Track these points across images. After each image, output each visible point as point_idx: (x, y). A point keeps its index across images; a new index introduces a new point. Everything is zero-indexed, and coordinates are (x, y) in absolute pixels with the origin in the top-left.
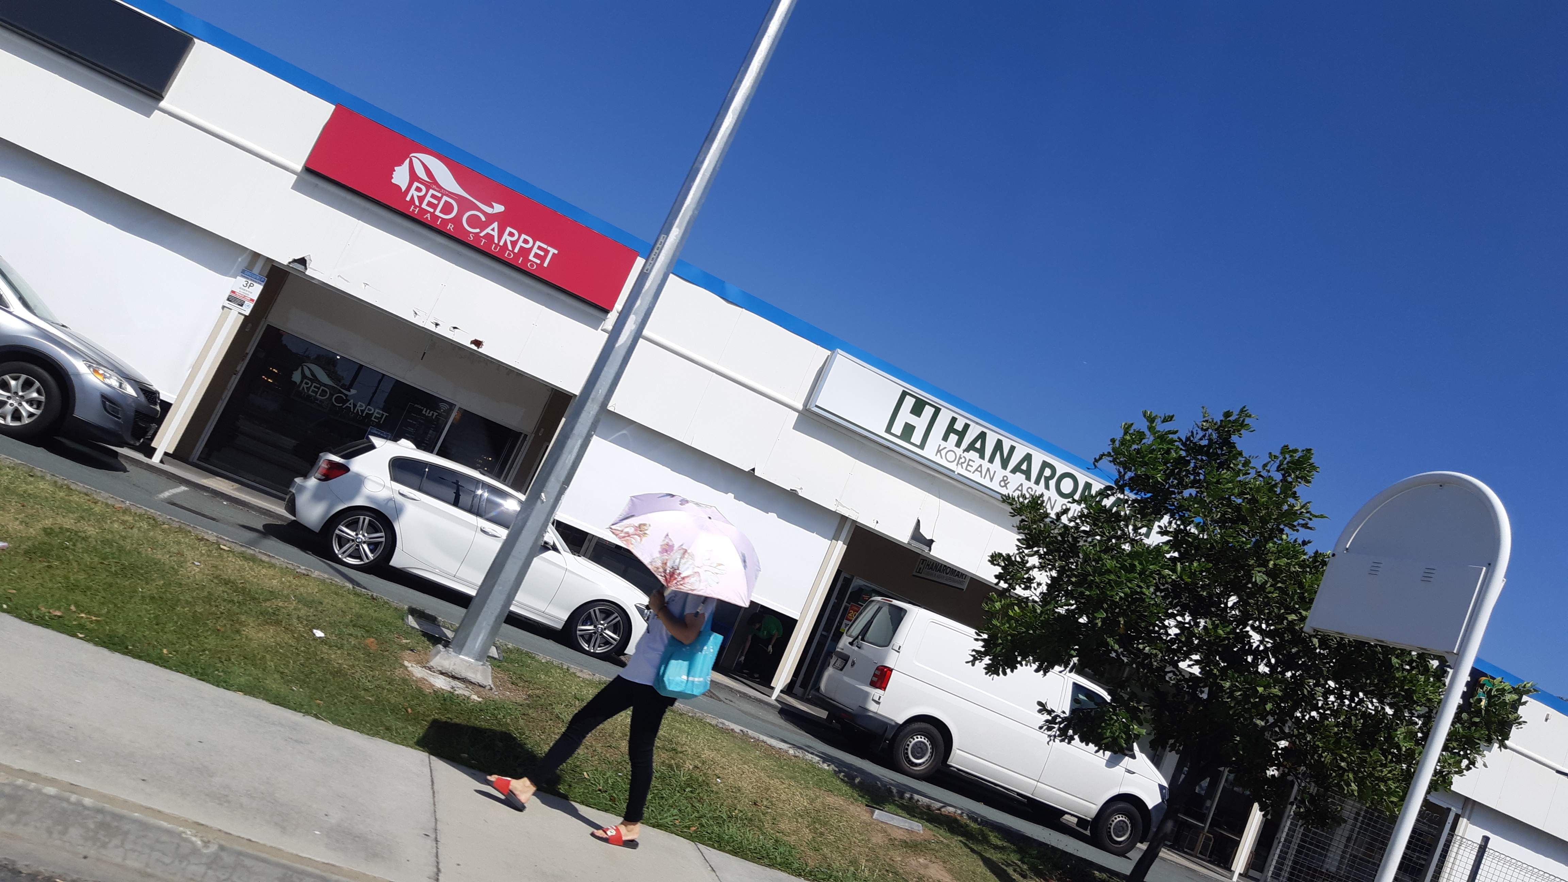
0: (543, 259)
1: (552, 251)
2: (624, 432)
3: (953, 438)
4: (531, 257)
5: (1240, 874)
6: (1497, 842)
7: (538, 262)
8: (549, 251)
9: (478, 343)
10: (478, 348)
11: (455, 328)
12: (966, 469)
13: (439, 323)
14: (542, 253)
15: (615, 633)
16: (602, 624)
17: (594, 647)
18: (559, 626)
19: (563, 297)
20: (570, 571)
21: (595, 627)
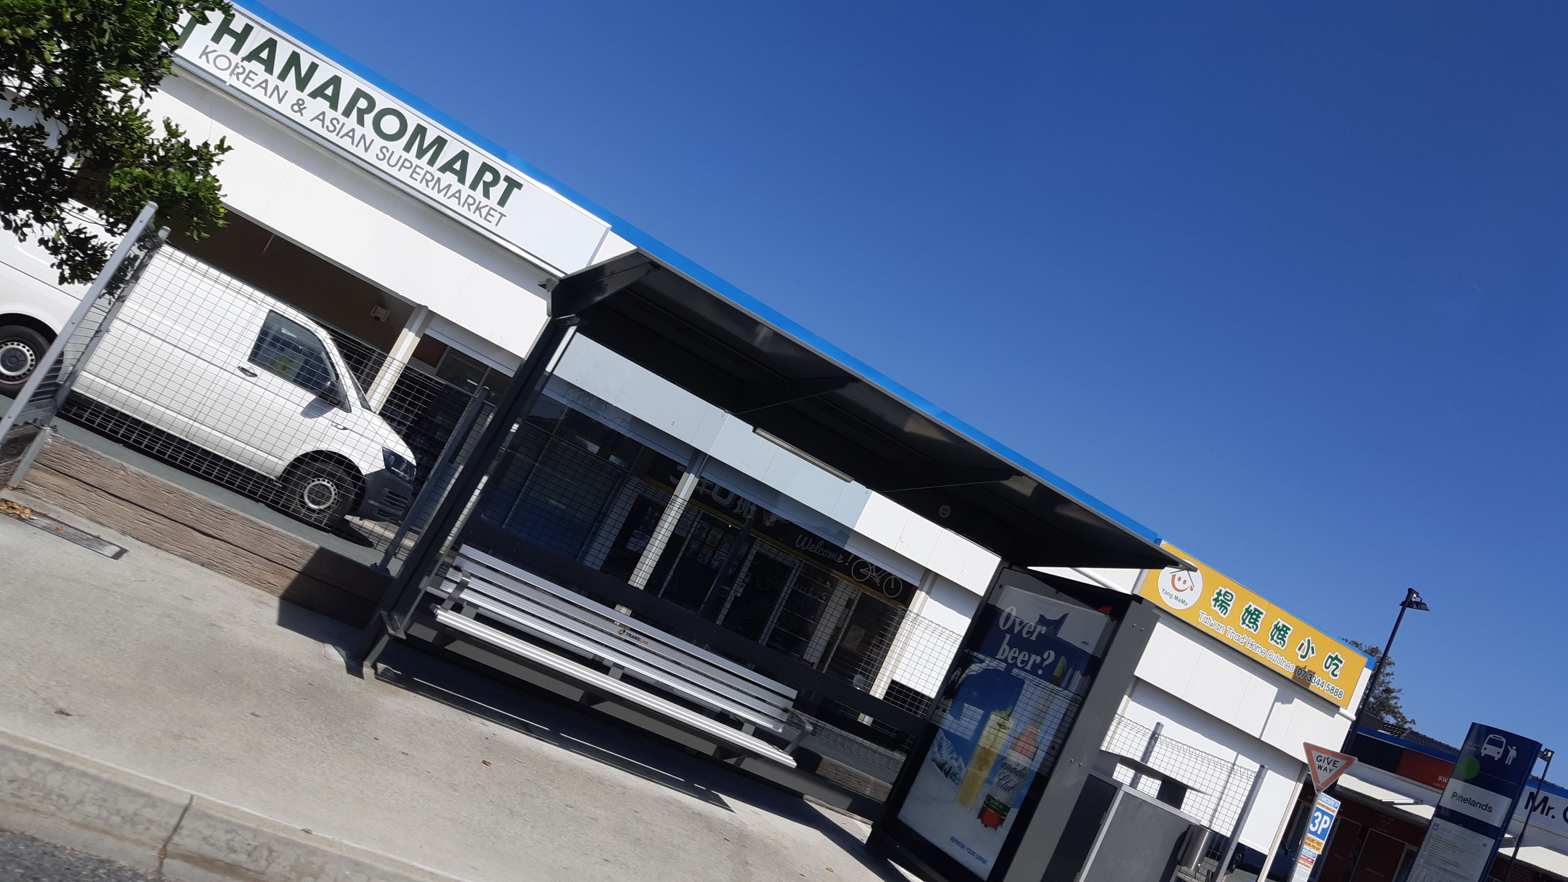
3: (228, 41)
12: (244, 82)
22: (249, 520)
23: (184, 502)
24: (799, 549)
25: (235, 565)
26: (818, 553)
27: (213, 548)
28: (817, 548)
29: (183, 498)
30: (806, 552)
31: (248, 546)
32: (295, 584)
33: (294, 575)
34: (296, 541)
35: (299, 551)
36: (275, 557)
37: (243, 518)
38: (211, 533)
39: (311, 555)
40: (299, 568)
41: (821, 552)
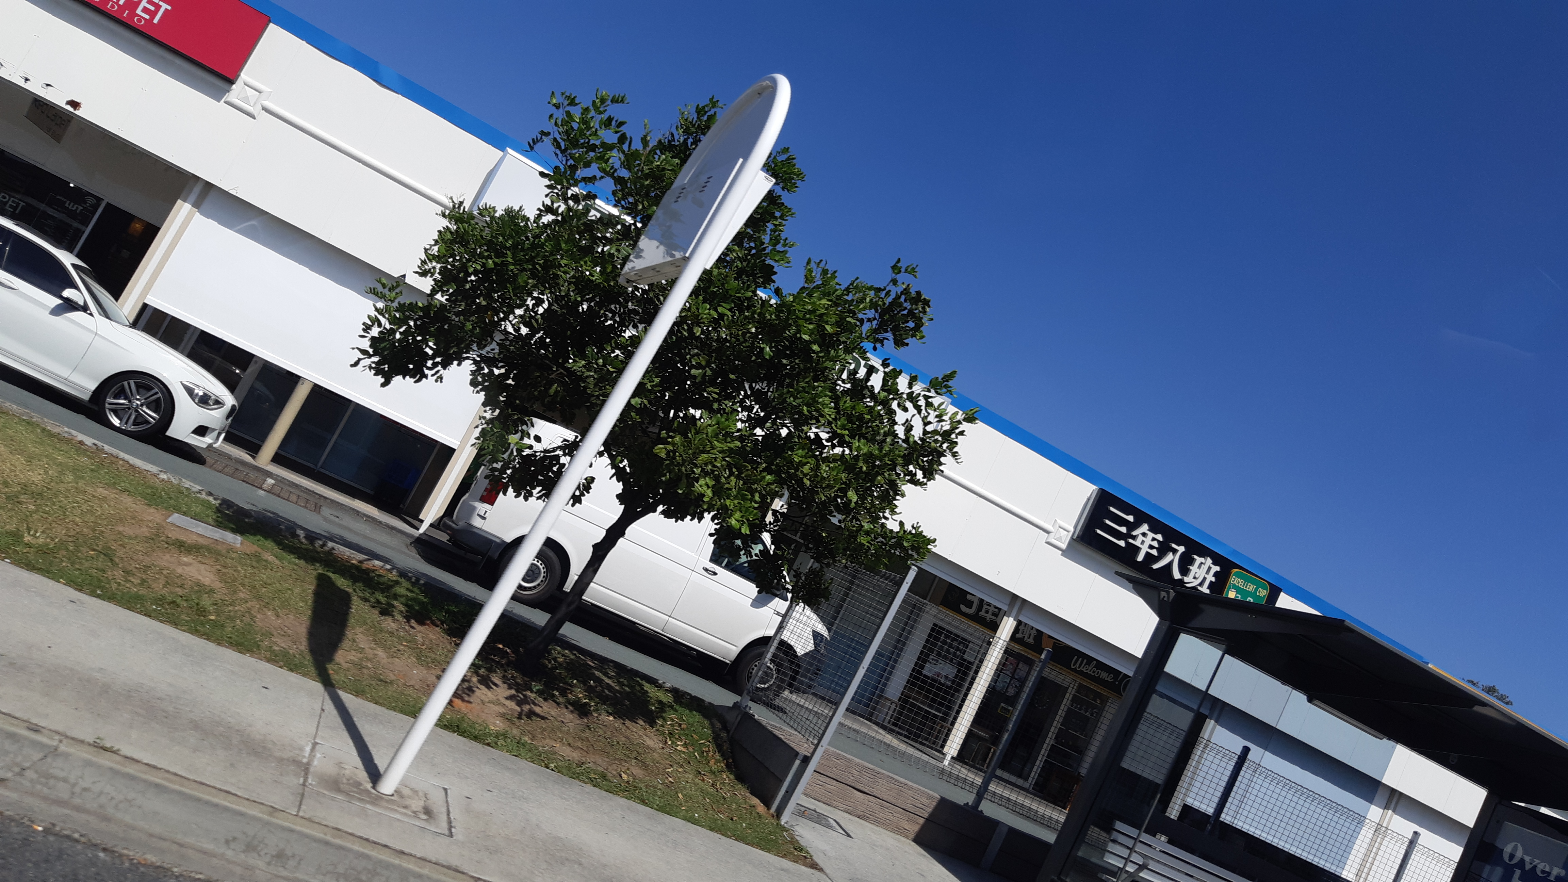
0: (153, 14)
1: (165, 6)
2: (253, 222)
4: (139, 11)
5: (952, 758)
6: (1256, 753)
7: (147, 17)
8: (161, 6)
9: (75, 104)
10: (75, 110)
11: (48, 85)
13: (29, 78)
14: (152, 8)
15: (155, 412)
16: (138, 399)
17: (126, 423)
18: (86, 397)
19: (179, 61)
20: (100, 336)
21: (130, 401)
22: (892, 778)
23: (847, 766)
24: (1075, 670)
25: (881, 816)
26: (1091, 673)
27: (866, 802)
28: (1090, 668)
29: (847, 763)
30: (1081, 673)
31: (891, 800)
32: (923, 828)
33: (922, 821)
34: (924, 792)
35: (926, 801)
36: (909, 807)
37: (888, 776)
38: (866, 790)
39: (935, 804)
40: (926, 815)
41: (1094, 672)
